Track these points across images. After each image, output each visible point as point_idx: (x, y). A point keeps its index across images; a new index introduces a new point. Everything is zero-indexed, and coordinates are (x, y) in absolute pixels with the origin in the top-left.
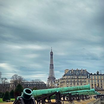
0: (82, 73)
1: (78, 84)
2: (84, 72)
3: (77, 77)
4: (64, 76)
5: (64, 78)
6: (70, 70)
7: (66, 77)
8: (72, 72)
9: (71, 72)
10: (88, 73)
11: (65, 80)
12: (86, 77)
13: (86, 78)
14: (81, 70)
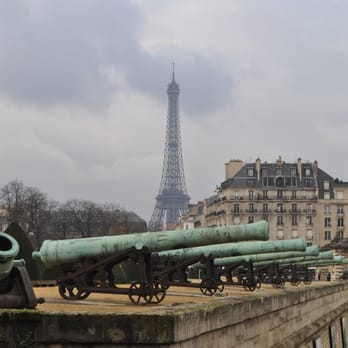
0: (297, 174)
1: (280, 223)
2: (308, 172)
3: (276, 194)
4: (225, 186)
5: (221, 196)
6: (250, 165)
7: (228, 194)
8: (255, 172)
9: (251, 172)
10: (323, 176)
11: (224, 207)
12: (317, 193)
13: (314, 200)
14: (295, 165)
